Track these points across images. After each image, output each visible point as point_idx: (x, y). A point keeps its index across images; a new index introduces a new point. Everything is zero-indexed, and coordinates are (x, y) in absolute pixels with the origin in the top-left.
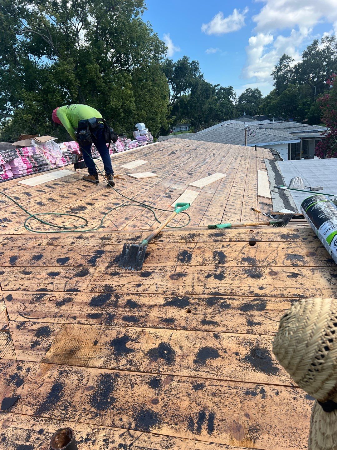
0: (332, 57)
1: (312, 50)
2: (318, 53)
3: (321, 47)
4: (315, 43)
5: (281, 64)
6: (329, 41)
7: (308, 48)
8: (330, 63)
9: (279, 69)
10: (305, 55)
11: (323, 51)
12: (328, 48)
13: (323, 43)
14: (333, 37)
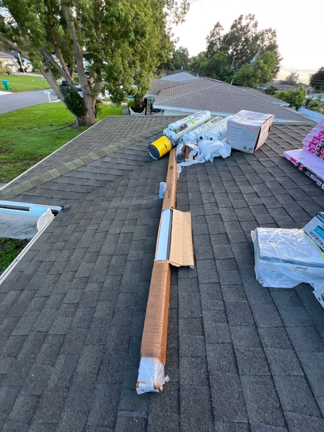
0: (248, 34)
1: (238, 24)
2: (242, 29)
3: (244, 23)
4: (240, 18)
5: (214, 30)
6: (250, 19)
7: (236, 21)
9: (213, 35)
10: (233, 26)
12: (247, 26)
13: (246, 19)
14: (254, 16)
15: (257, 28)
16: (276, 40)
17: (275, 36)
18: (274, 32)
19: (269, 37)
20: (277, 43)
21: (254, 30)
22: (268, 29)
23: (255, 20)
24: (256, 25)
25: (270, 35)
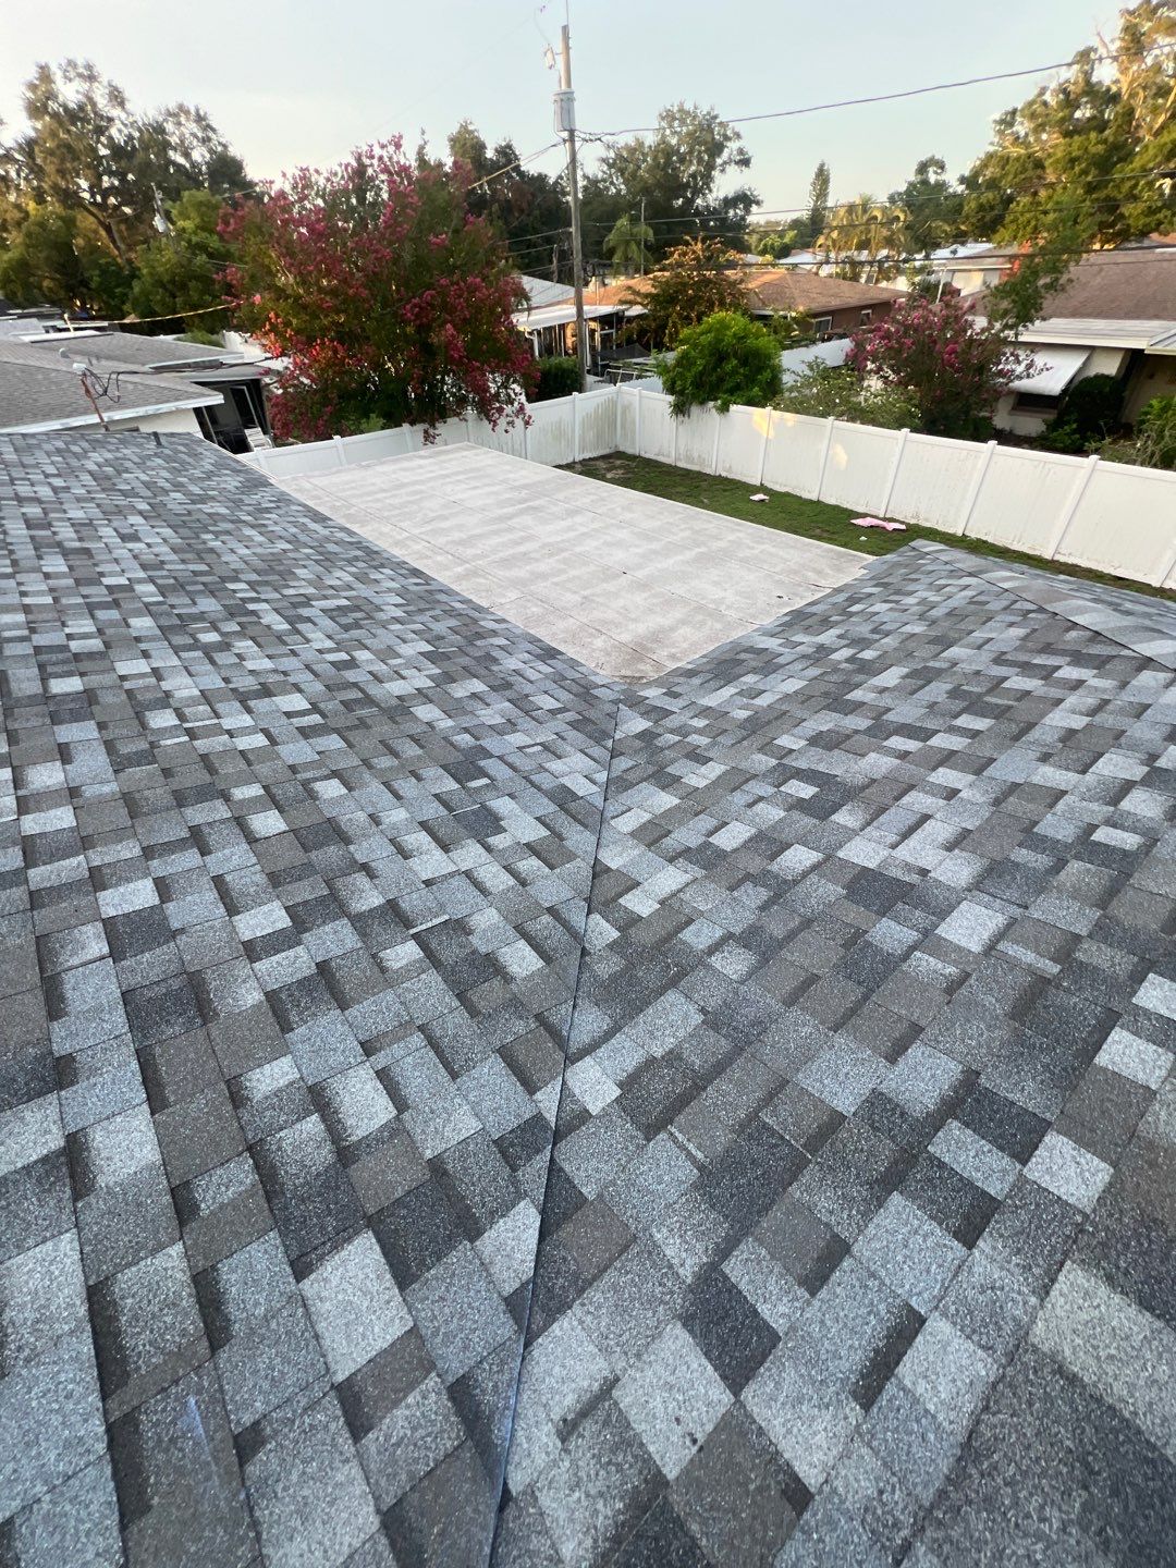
0: (113, 132)
1: (48, 99)
2: (75, 116)
3: (70, 93)
4: (45, 75)
6: (83, 77)
7: (33, 87)
8: (118, 151)
10: (36, 110)
11: (81, 108)
12: (90, 99)
13: (68, 79)
14: (89, 67)
15: (128, 106)
16: (223, 140)
17: (214, 130)
18: (200, 119)
19: (195, 136)
20: (233, 151)
21: (123, 116)
22: (173, 107)
23: (104, 79)
24: (117, 97)
25: (193, 127)
